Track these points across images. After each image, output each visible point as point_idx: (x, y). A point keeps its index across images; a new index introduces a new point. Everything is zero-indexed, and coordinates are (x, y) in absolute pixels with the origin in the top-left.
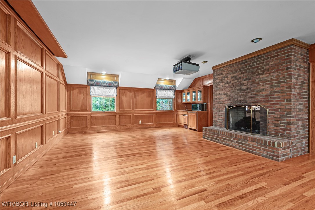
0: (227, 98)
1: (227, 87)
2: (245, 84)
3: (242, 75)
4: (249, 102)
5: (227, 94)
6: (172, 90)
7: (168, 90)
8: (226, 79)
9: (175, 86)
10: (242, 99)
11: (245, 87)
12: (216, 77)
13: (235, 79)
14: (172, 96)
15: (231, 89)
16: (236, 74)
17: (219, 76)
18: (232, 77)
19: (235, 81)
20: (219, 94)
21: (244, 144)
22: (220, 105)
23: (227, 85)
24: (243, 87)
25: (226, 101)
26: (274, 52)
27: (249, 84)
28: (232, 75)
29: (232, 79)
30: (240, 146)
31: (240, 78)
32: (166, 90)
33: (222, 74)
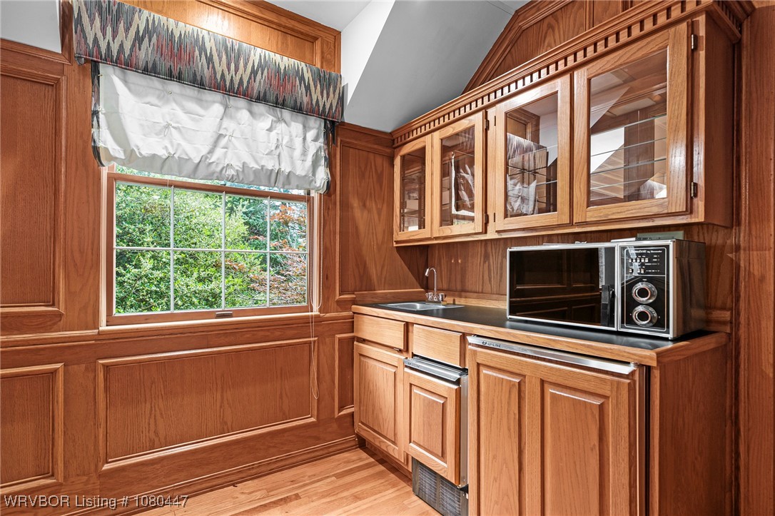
6: (298, 109)
7: (260, 108)
9: (329, 81)
14: (302, 168)
32: (241, 103)
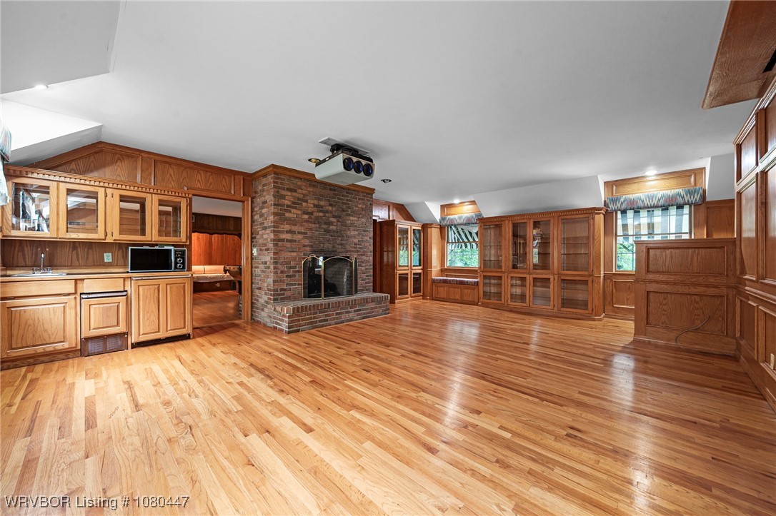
0: (306, 242)
1: (307, 221)
2: (335, 224)
3: (330, 208)
4: (338, 251)
5: (306, 233)
8: (304, 204)
10: (330, 246)
11: (334, 228)
12: (284, 192)
13: (321, 211)
15: (313, 225)
16: (322, 203)
17: (289, 193)
18: (315, 206)
19: (321, 214)
20: (289, 232)
21: (364, 310)
22: (292, 254)
23: (306, 217)
24: (331, 227)
25: (305, 246)
26: (362, 194)
27: (339, 224)
28: (316, 202)
29: (316, 209)
30: (358, 315)
31: (327, 212)
33: (295, 191)
